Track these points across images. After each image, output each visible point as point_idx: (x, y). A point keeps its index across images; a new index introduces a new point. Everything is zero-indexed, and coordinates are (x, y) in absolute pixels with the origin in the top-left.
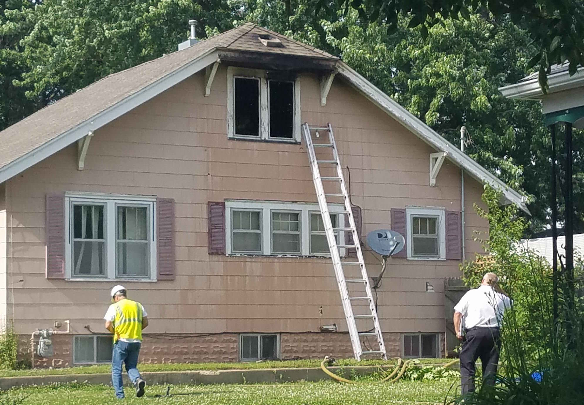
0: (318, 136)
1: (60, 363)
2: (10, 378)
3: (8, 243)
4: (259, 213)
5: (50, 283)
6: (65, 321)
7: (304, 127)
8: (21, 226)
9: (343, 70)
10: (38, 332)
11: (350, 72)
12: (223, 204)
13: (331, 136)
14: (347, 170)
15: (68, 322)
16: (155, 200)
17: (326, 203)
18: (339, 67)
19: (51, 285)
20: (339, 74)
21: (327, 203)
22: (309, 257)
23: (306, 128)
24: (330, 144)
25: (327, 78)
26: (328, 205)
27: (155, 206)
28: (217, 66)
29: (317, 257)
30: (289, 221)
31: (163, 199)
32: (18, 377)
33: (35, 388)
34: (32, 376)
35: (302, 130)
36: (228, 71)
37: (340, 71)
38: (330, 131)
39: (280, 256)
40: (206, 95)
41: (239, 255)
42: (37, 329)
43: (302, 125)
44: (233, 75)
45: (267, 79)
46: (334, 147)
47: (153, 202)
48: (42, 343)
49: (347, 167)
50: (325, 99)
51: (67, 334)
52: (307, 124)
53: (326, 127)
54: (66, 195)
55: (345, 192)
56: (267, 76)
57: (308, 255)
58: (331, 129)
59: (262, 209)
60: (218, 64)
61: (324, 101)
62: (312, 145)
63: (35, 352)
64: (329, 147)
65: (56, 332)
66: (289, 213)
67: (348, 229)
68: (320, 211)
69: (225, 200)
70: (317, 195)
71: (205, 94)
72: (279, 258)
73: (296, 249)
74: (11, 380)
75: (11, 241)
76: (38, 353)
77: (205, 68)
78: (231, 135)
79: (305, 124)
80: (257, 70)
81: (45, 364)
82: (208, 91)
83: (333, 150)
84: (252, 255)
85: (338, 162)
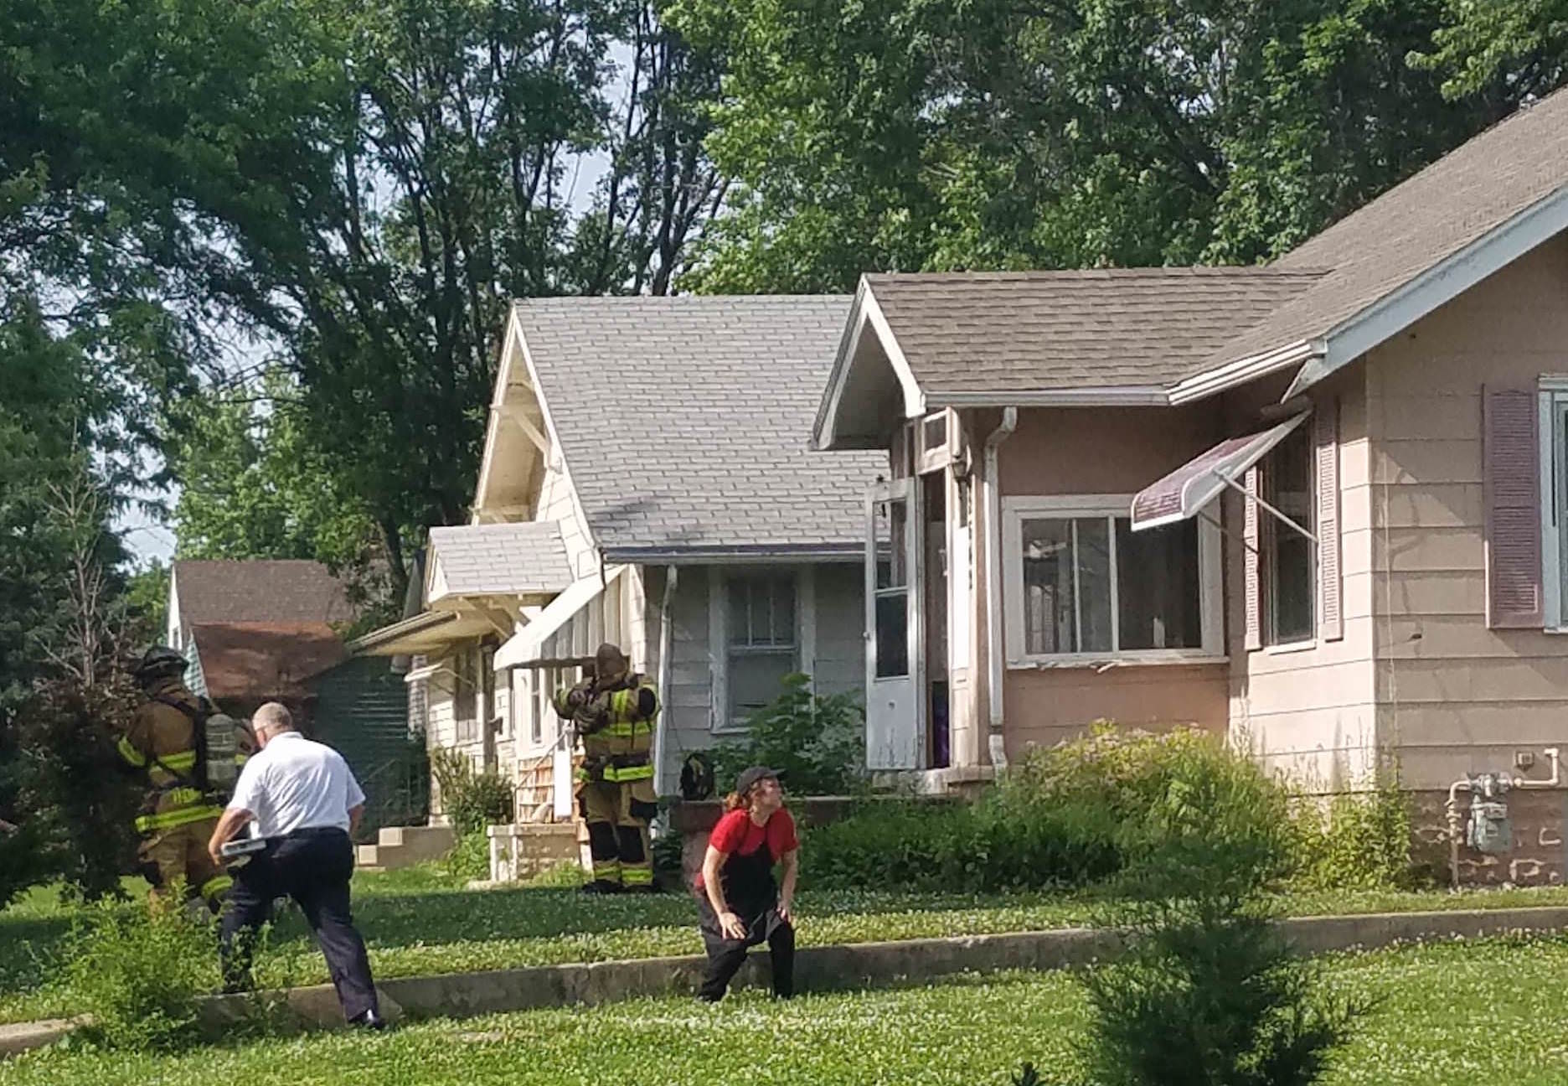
1: (1535, 871)
2: (1387, 915)
3: (1376, 530)
5: (1499, 641)
6: (1547, 751)
8: (1408, 479)
10: (1467, 782)
15: (1554, 752)
19: (1501, 648)
32: (1410, 914)
33: (1458, 943)
34: (1448, 911)
42: (1464, 775)
48: (1479, 813)
51: (1552, 788)
54: (1541, 386)
63: (1460, 841)
65: (1518, 782)
74: (1390, 920)
75: (1383, 522)
76: (1470, 843)
81: (1491, 874)
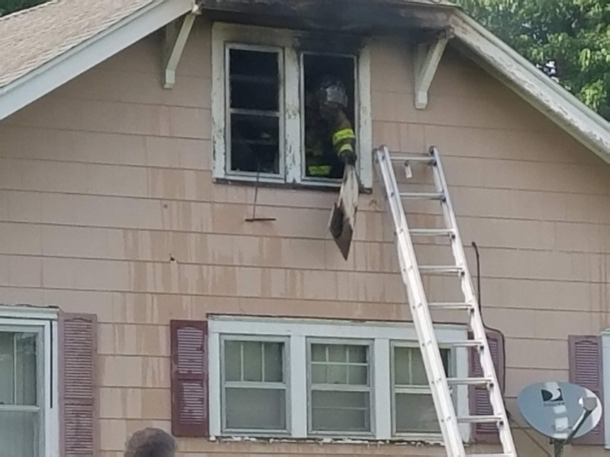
0: (409, 175)
4: (281, 345)
7: (379, 154)
9: (465, 31)
11: (481, 34)
12: (202, 326)
13: (439, 174)
14: (473, 250)
16: (55, 316)
17: (430, 324)
18: (457, 25)
20: (457, 39)
21: (434, 323)
22: (392, 442)
23: (384, 158)
24: (435, 191)
25: (429, 48)
26: (434, 328)
27: (55, 329)
28: (192, 22)
29: (409, 442)
30: (347, 363)
31: (75, 314)
35: (375, 161)
36: (214, 32)
37: (459, 33)
38: (435, 164)
39: (327, 440)
40: (166, 86)
41: (239, 439)
43: (374, 152)
44: (226, 42)
45: (298, 50)
46: (444, 200)
47: (51, 320)
49: (474, 244)
50: (425, 94)
52: (386, 149)
53: (427, 155)
55: (470, 299)
56: (298, 44)
57: (388, 437)
58: (437, 158)
59: (289, 336)
60: (193, 18)
61: (422, 98)
62: (397, 194)
64: (434, 199)
66: (345, 346)
67: (478, 381)
68: (417, 341)
69: (208, 315)
70: (411, 306)
71: (162, 82)
72: (325, 444)
73: (363, 426)
77: (165, 27)
78: (219, 173)
79: (381, 148)
80: (276, 30)
82: (170, 77)
83: (444, 205)
84: (268, 439)
85: (455, 230)
